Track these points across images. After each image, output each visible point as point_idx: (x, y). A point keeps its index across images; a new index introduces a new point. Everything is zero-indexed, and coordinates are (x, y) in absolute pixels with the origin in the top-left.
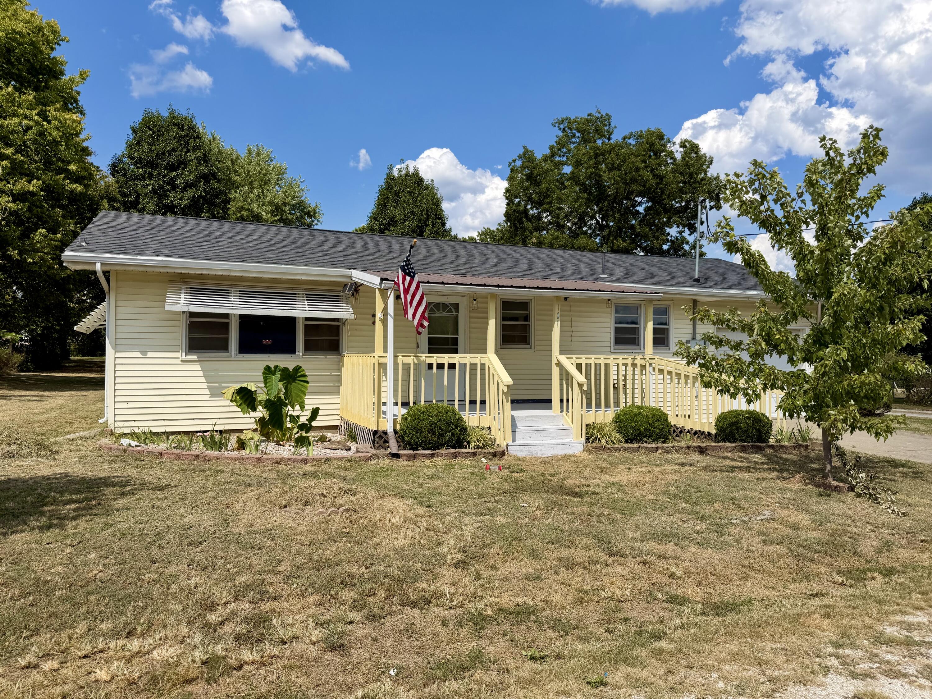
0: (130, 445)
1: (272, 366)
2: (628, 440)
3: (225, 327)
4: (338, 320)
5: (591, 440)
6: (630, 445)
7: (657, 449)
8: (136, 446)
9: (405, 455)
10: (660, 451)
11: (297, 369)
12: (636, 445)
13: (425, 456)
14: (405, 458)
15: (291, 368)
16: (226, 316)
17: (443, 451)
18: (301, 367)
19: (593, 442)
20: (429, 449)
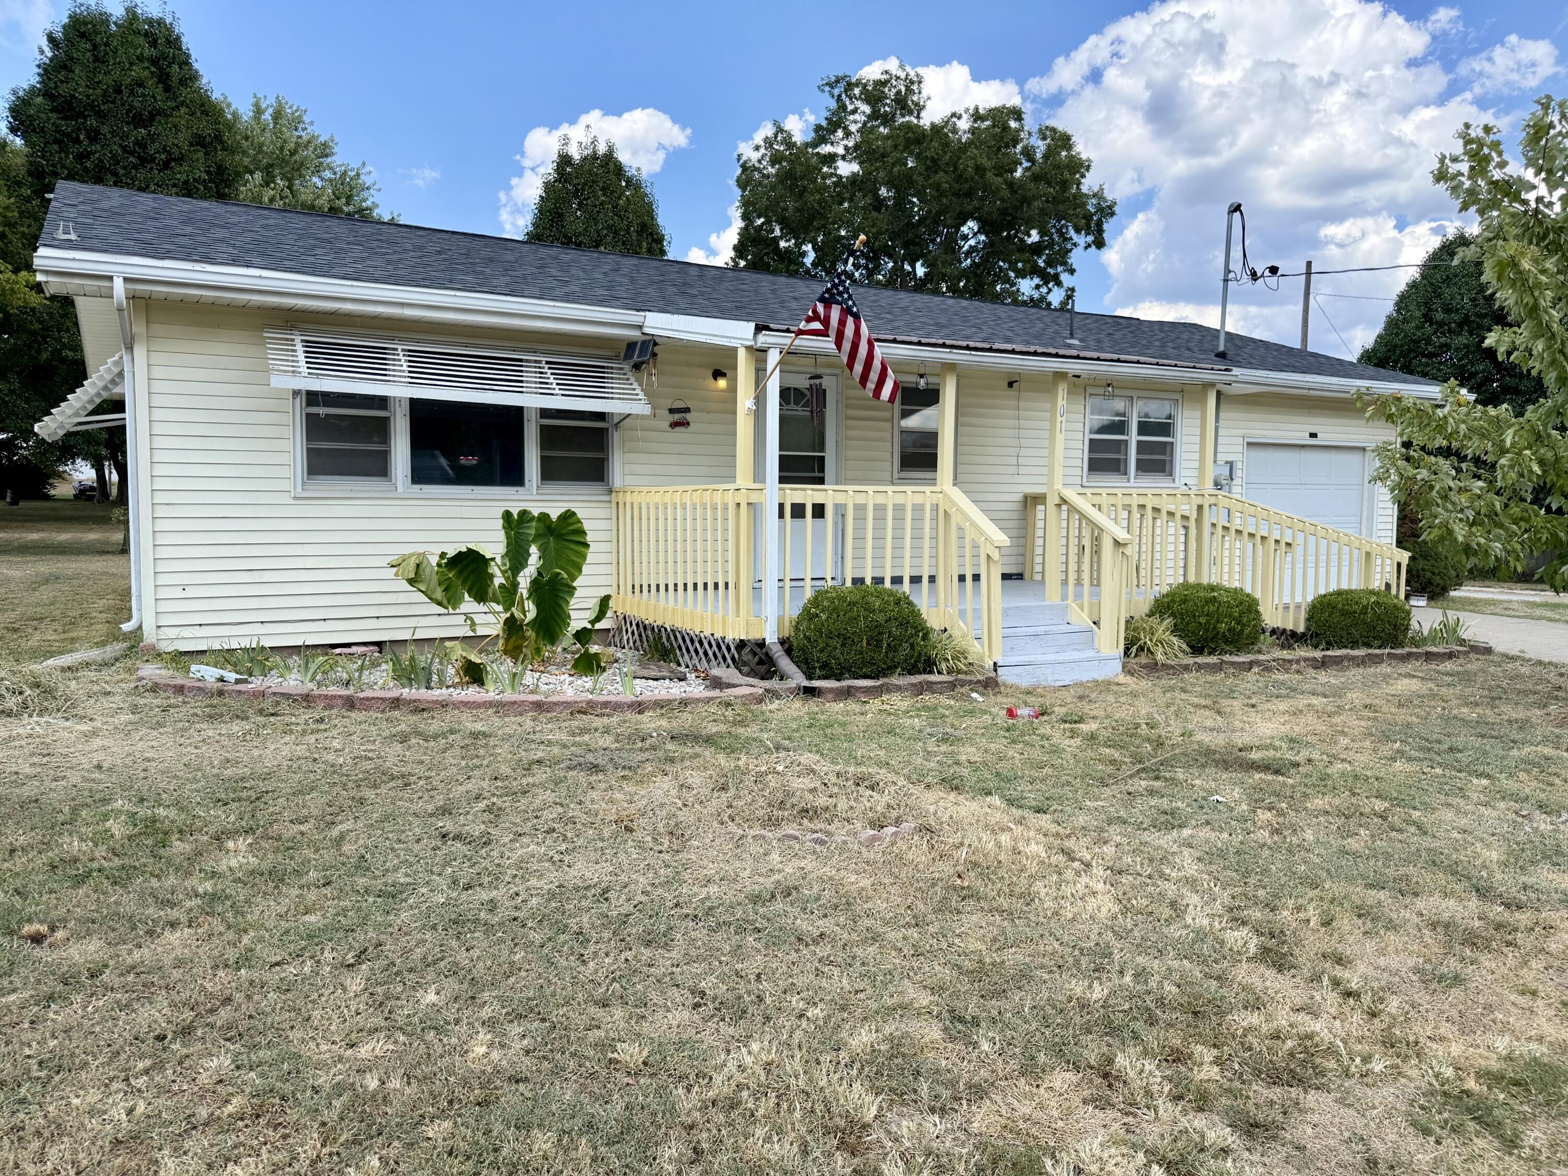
0: (221, 680)
1: (515, 513)
2: (1197, 650)
3: (381, 429)
4: (600, 416)
5: (1134, 649)
6: (1200, 660)
7: (1251, 664)
8: (238, 681)
9: (831, 690)
10: (1256, 669)
11: (568, 516)
12: (1213, 659)
13: (867, 691)
14: (830, 696)
15: (554, 515)
16: (382, 402)
17: (895, 680)
18: (574, 514)
19: (1136, 656)
20: (866, 677)
